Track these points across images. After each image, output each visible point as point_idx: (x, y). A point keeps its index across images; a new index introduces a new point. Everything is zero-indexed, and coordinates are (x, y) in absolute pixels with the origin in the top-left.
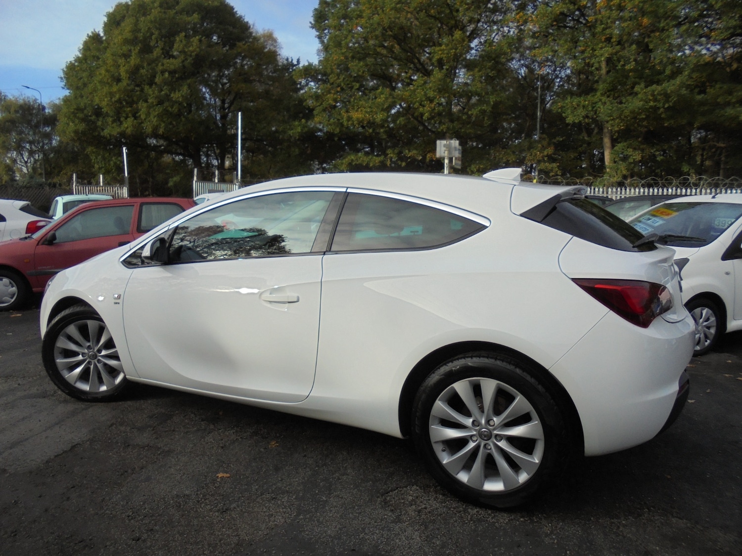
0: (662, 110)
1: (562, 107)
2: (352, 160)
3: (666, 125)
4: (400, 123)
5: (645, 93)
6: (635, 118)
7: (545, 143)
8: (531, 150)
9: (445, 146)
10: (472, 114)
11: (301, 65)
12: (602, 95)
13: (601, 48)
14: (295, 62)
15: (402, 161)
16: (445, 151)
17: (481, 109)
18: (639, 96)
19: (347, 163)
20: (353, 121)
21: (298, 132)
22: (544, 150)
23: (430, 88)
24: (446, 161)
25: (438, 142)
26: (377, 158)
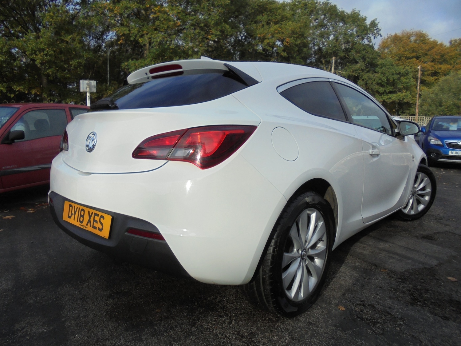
9: (87, 84)
10: (72, 64)
16: (87, 87)
17: (78, 61)
23: (41, 42)
24: (88, 95)
25: (81, 81)
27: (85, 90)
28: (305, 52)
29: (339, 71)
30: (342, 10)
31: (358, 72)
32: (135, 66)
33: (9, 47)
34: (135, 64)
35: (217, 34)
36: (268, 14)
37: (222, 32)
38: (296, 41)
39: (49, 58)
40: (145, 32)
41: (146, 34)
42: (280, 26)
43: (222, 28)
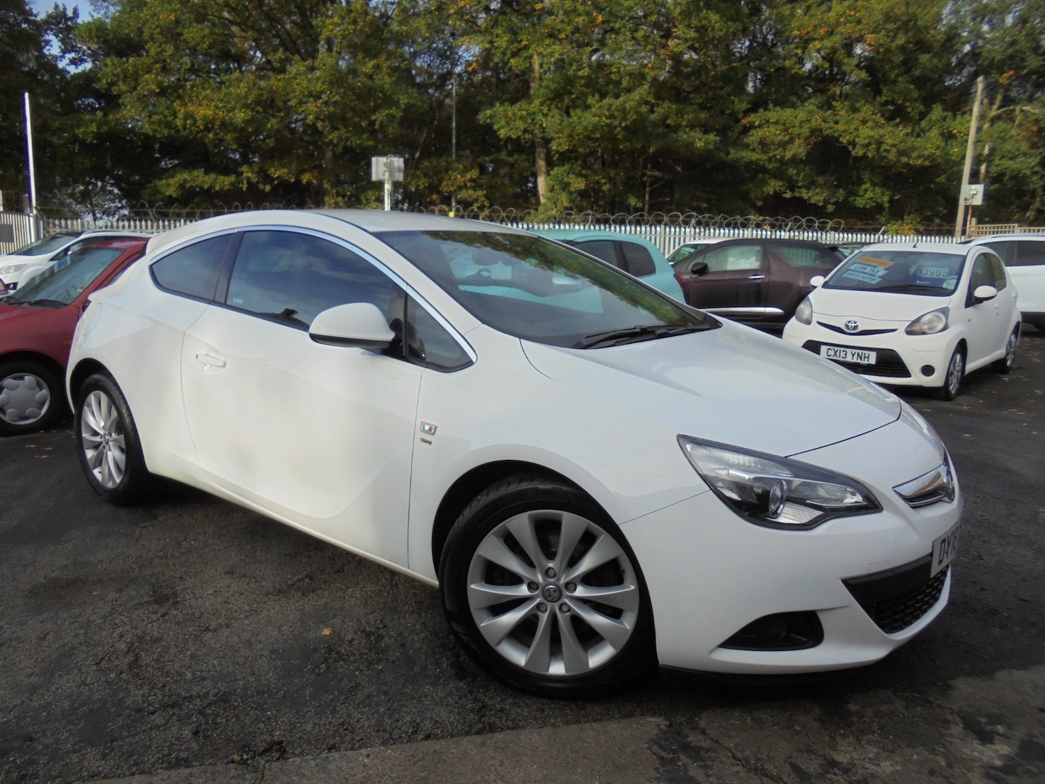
0: (619, 129)
1: (490, 117)
2: (185, 181)
3: (621, 147)
4: (272, 127)
5: (601, 107)
6: (589, 138)
7: (467, 163)
8: (450, 172)
9: (385, 165)
10: (375, 120)
11: (80, 21)
12: (542, 104)
14: (70, 13)
15: (265, 184)
16: (385, 172)
17: (389, 113)
18: (593, 109)
19: (177, 185)
20: (195, 121)
21: (92, 132)
22: (467, 172)
23: (318, 79)
24: (387, 186)
25: (374, 159)
26: (226, 178)
27: (381, 177)
28: (923, 64)
29: (1025, 108)
32: (506, 117)
33: (260, 92)
34: (505, 112)
35: (689, 36)
37: (701, 30)
38: (893, 39)
39: (331, 109)
40: (524, 43)
41: (526, 48)
42: (852, 5)
43: (700, 21)
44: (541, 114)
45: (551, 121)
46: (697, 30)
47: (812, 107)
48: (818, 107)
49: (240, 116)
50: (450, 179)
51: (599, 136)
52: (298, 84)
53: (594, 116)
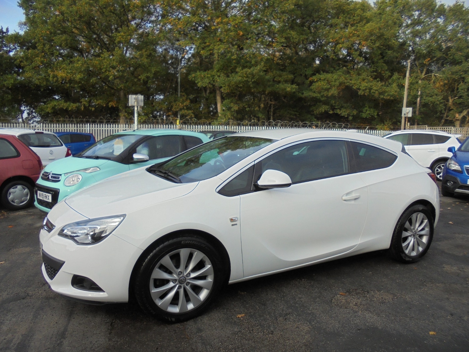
0: (251, 83)
1: (194, 77)
2: (55, 105)
3: (252, 91)
4: (93, 81)
5: (242, 72)
6: (237, 86)
7: (184, 98)
8: (176, 102)
9: (135, 99)
11: (9, 33)
12: (218, 71)
13: (219, 45)
14: (5, 30)
15: (92, 107)
16: (135, 102)
18: (239, 74)
19: (51, 107)
20: (58, 79)
21: (11, 83)
22: (184, 102)
24: (136, 108)
25: (130, 96)
26: (74, 104)
27: (133, 104)
28: (389, 55)
29: (436, 74)
30: (441, 3)
31: (459, 74)
32: (201, 77)
33: (88, 66)
34: (201, 75)
35: (282, 41)
36: (344, 16)
37: (288, 38)
38: (374, 44)
39: (120, 73)
40: (208, 44)
41: (209, 46)
42: (355, 29)
43: (287, 35)
44: (216, 76)
45: (221, 80)
46: (286, 38)
47: (340, 73)
48: (343, 73)
49: (78, 77)
50: (176, 105)
51: (242, 86)
52: (105, 62)
53: (240, 76)
